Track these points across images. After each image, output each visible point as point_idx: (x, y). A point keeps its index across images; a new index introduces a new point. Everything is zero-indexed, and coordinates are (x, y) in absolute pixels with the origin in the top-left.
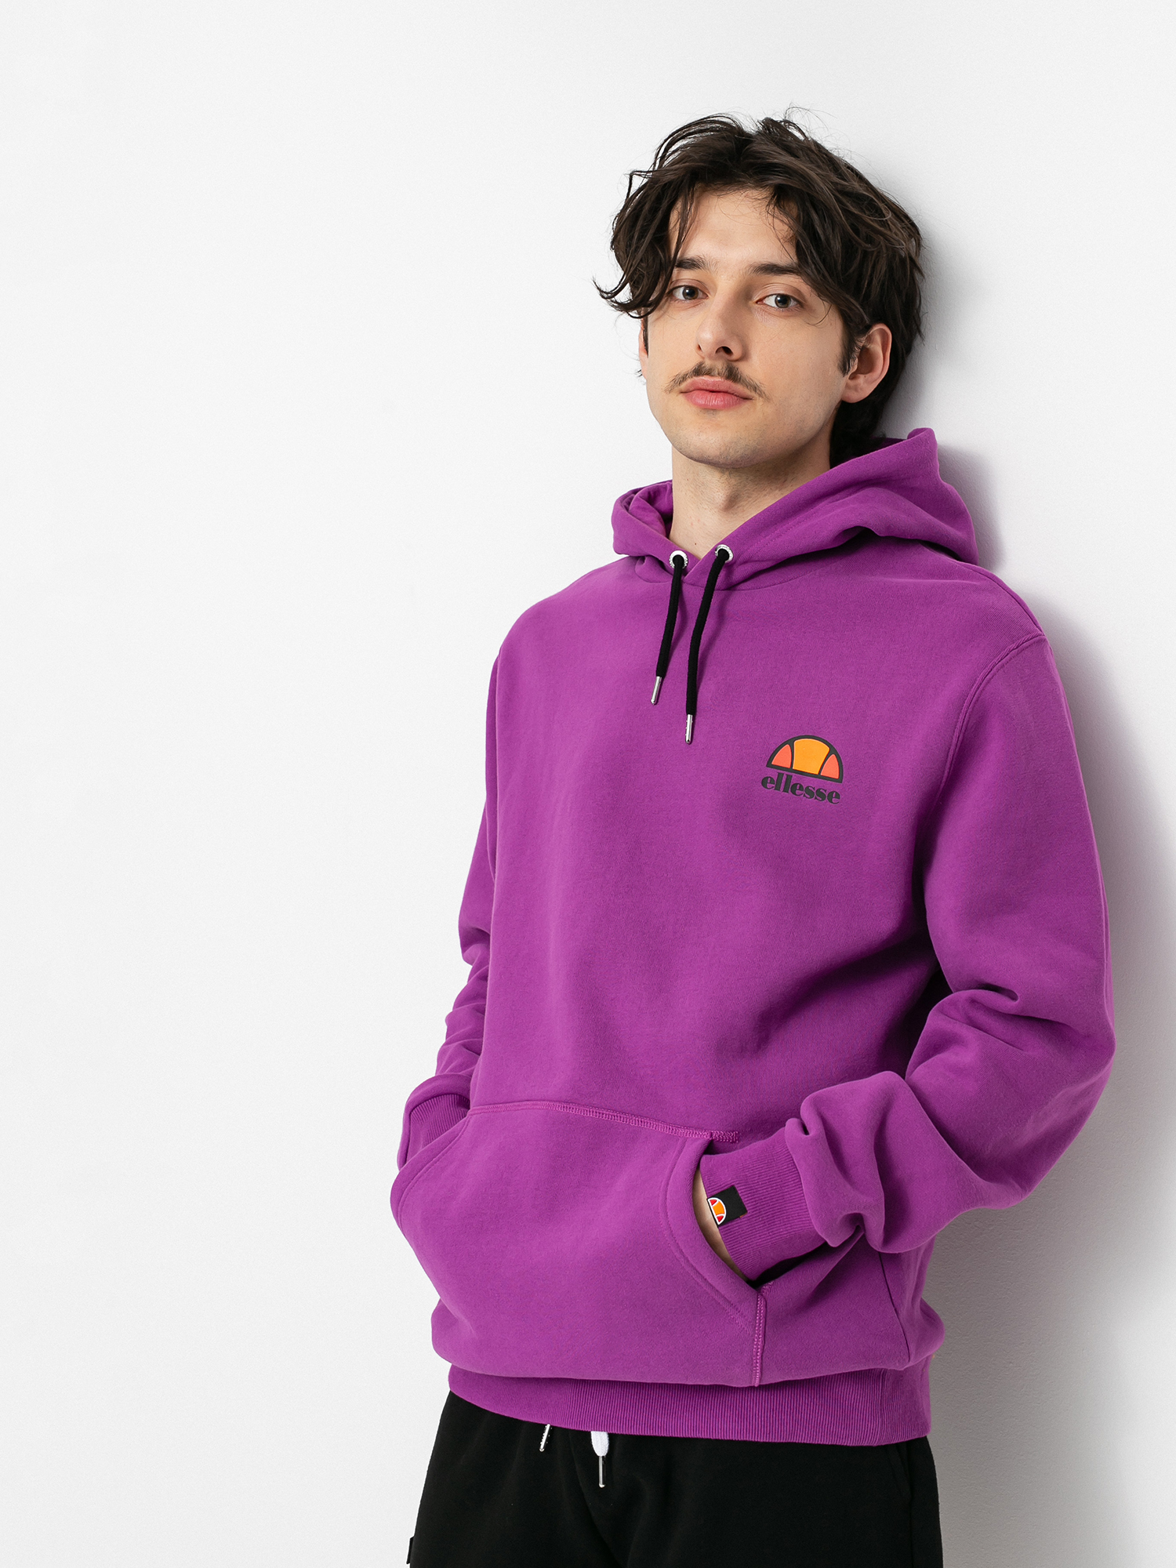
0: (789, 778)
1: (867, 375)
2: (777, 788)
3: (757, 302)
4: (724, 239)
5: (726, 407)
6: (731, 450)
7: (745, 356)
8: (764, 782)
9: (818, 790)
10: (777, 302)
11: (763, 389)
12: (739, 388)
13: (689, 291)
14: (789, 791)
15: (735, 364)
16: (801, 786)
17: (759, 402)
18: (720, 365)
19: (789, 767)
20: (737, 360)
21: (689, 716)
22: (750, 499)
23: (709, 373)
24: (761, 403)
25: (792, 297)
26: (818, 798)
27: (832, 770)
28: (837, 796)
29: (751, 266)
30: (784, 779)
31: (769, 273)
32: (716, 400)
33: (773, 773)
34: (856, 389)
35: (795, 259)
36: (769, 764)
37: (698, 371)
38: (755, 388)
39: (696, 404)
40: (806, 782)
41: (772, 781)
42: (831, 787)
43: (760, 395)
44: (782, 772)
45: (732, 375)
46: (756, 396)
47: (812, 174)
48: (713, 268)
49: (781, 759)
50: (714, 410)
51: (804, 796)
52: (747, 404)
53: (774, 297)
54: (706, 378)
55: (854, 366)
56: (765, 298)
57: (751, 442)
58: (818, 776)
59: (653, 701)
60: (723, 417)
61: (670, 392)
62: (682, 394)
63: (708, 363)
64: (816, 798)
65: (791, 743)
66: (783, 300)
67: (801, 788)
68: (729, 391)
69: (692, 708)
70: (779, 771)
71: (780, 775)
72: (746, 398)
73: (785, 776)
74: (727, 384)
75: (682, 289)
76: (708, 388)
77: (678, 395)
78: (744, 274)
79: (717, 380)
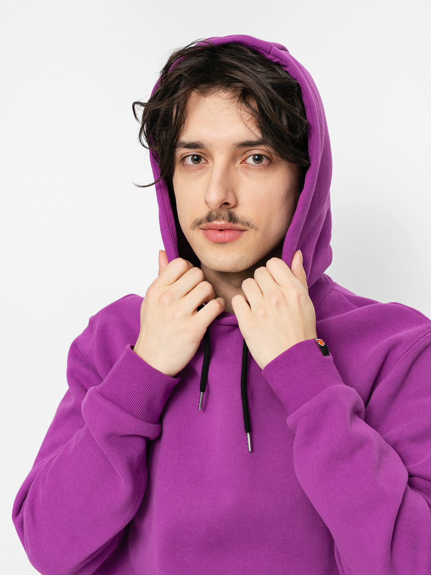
3: (241, 163)
5: (231, 239)
6: (238, 266)
10: (255, 160)
11: (253, 223)
12: (238, 226)
15: (232, 210)
17: (252, 231)
18: (224, 213)
20: (233, 208)
23: (217, 218)
25: (263, 155)
29: (234, 144)
31: (246, 147)
32: (224, 235)
35: (260, 136)
37: (209, 218)
38: (248, 224)
43: (251, 228)
45: (232, 218)
46: (249, 228)
48: (209, 148)
52: (245, 233)
53: (252, 156)
54: (215, 222)
56: (246, 159)
57: (250, 257)
61: (194, 229)
62: (201, 231)
63: (215, 213)
68: (232, 228)
69: (249, 429)
72: (243, 231)
74: (231, 225)
75: (190, 157)
76: (218, 229)
77: (198, 231)
78: (230, 150)
79: (223, 222)
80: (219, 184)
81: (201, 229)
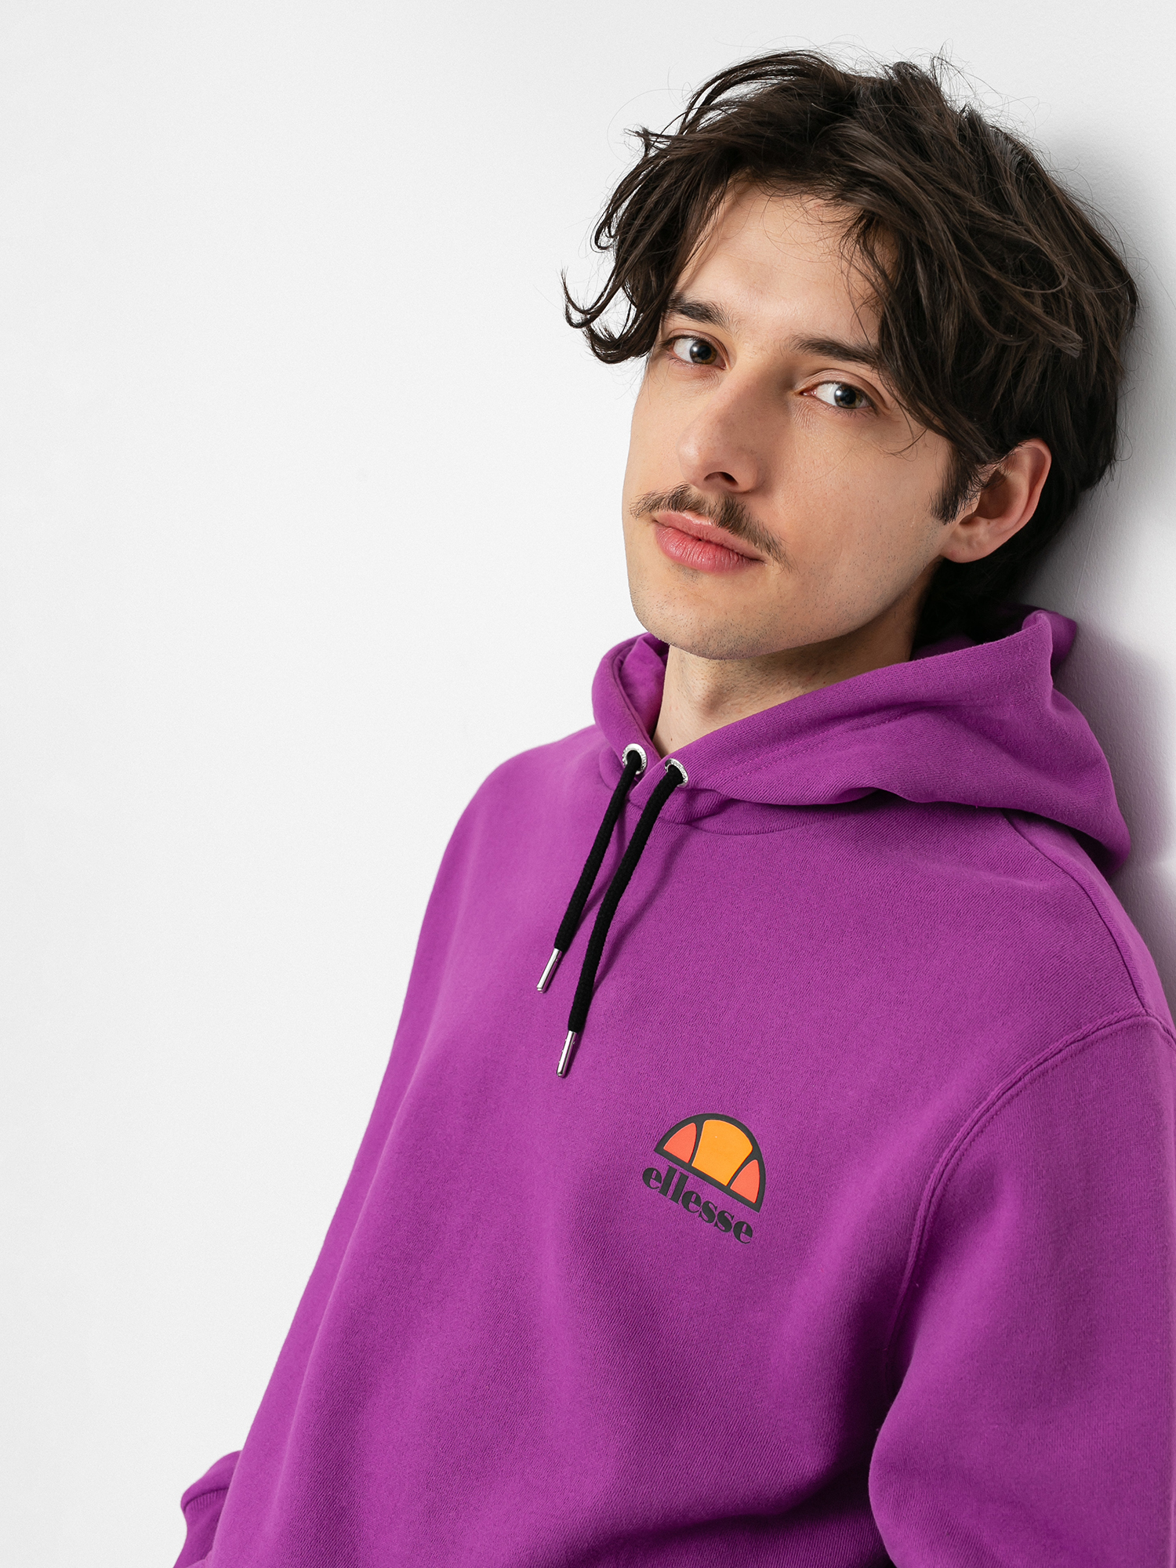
0: (683, 1179)
1: (993, 523)
2: (664, 1190)
3: (801, 393)
4: (760, 281)
5: (717, 569)
7: (763, 487)
8: (647, 1174)
9: (722, 1213)
10: (837, 399)
11: (783, 547)
12: (742, 543)
13: (699, 349)
14: (680, 1202)
15: (739, 500)
16: (698, 1198)
17: (773, 569)
18: (713, 499)
19: (687, 1161)
20: (746, 493)
21: (570, 1033)
22: (753, 696)
23: (696, 508)
24: (778, 571)
25: (863, 393)
26: (719, 1225)
27: (749, 1187)
28: (749, 1232)
29: (795, 337)
30: (675, 1180)
31: (824, 354)
32: (699, 555)
33: (662, 1166)
34: (969, 541)
35: (874, 341)
36: (659, 1148)
37: (679, 501)
38: (770, 546)
39: (667, 552)
40: (707, 1194)
41: (658, 1178)
42: (740, 1214)
43: (777, 557)
44: (675, 1166)
45: (732, 517)
46: (771, 558)
47: (923, 197)
48: (733, 328)
49: (678, 1145)
50: (695, 569)
51: (700, 1215)
52: (753, 571)
53: (835, 386)
54: (688, 516)
55: (970, 506)
56: (818, 385)
58: (726, 1189)
59: (540, 985)
60: (707, 583)
61: (638, 517)
62: (653, 526)
63: (695, 492)
64: (716, 1225)
65: (699, 1121)
66: (850, 397)
67: (698, 1200)
68: (725, 545)
69: (578, 1022)
70: (671, 1164)
71: (671, 1172)
72: (755, 560)
73: (677, 1175)
74: (723, 535)
75: (689, 342)
76: (691, 533)
77: (648, 525)
78: (782, 348)
79: (707, 522)
80: (720, 421)
81: (655, 521)
